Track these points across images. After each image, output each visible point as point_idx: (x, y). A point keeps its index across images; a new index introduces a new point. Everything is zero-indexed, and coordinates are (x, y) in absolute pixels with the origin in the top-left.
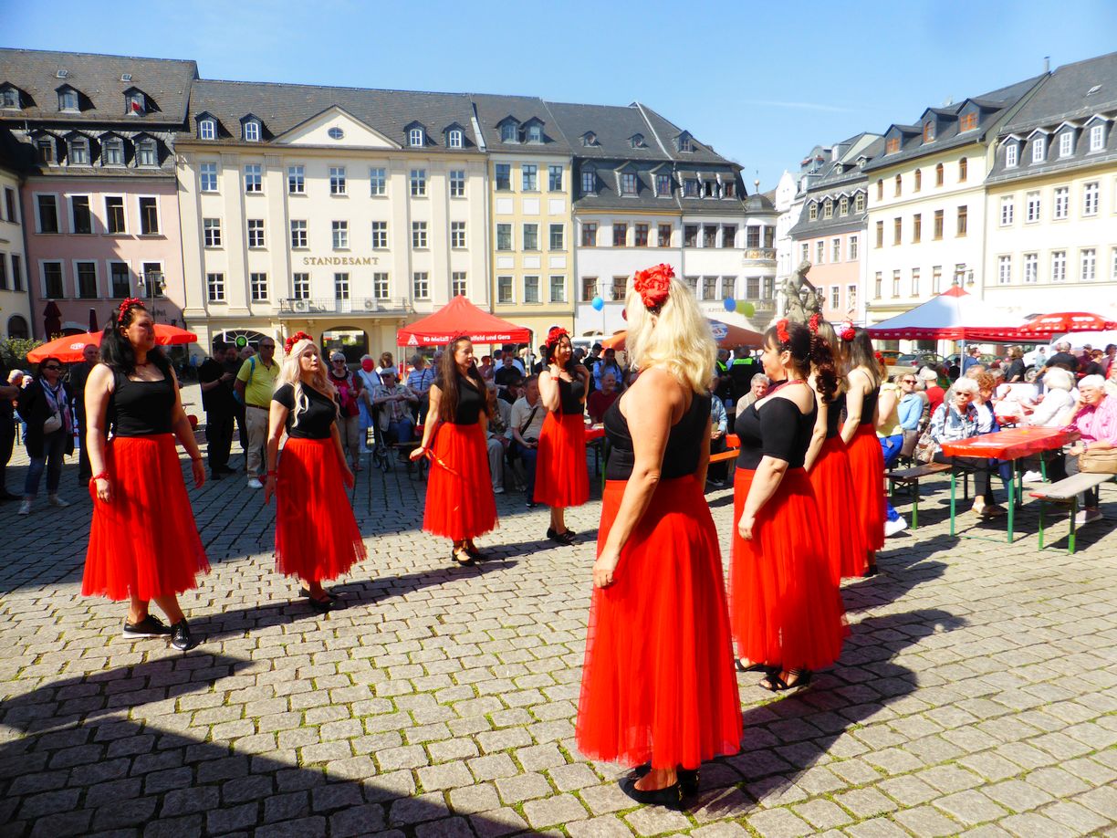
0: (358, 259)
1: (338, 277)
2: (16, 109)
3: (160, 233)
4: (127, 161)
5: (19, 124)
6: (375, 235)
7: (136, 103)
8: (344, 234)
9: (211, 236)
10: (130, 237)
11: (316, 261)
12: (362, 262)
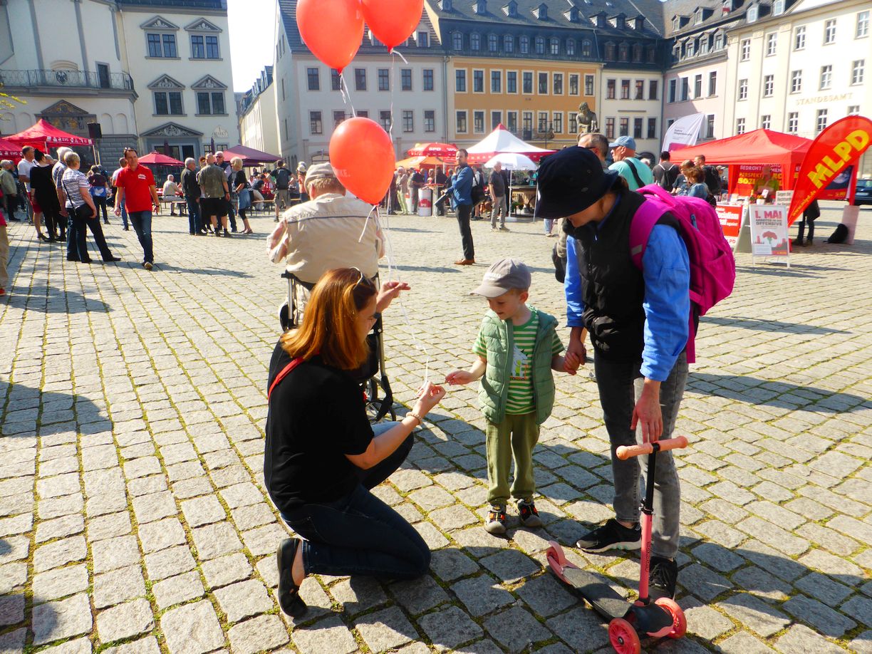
0: (836, 97)
1: (821, 112)
2: (677, 30)
3: (716, 94)
4: (710, 48)
5: (673, 38)
6: (855, 73)
7: (727, 7)
8: (830, 75)
9: (742, 93)
10: (702, 99)
11: (805, 101)
12: (839, 97)
